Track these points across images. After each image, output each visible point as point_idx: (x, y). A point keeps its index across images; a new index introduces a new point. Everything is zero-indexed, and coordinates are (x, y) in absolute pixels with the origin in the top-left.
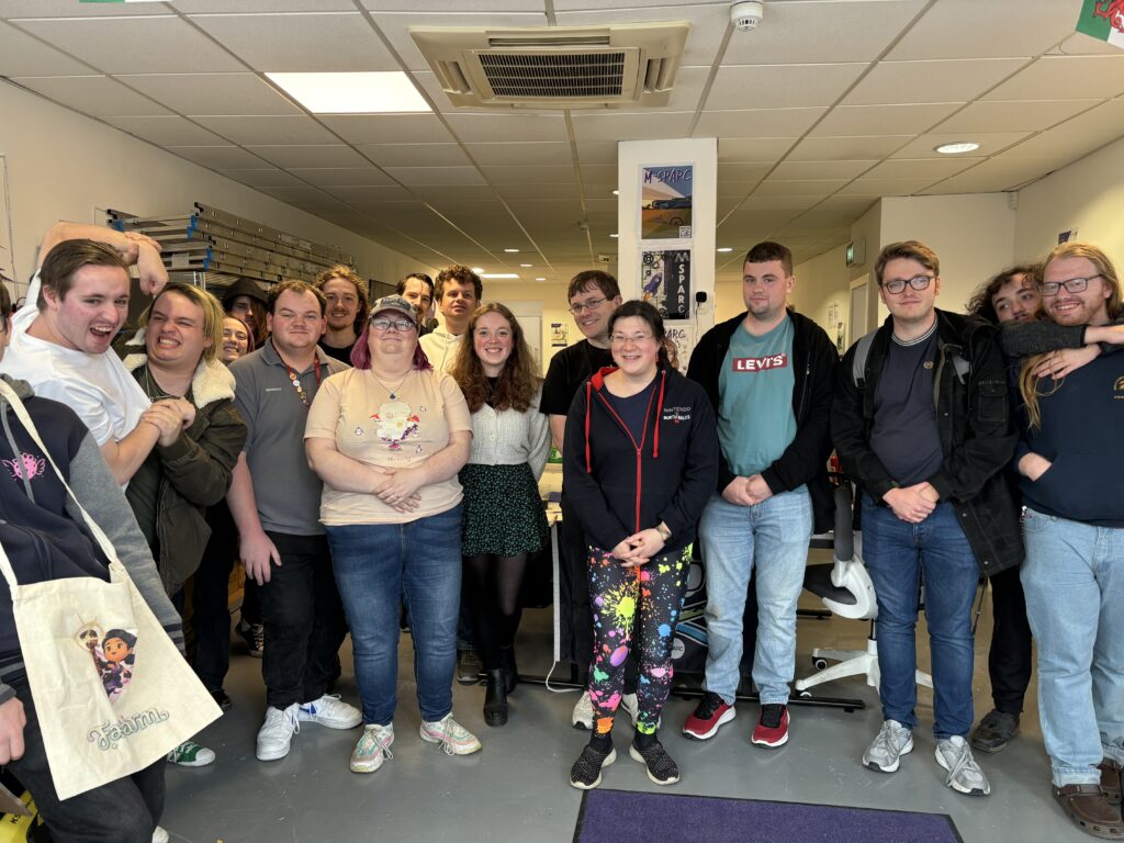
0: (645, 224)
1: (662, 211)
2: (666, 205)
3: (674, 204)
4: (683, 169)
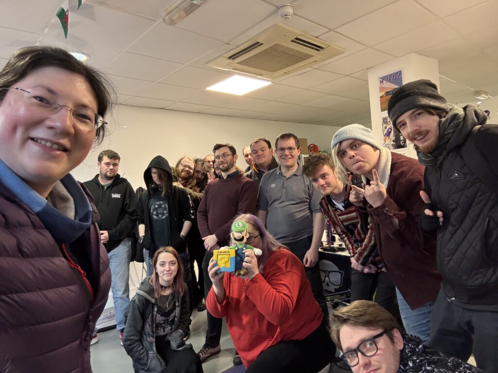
0: (382, 104)
2: (391, 93)
4: (397, 73)
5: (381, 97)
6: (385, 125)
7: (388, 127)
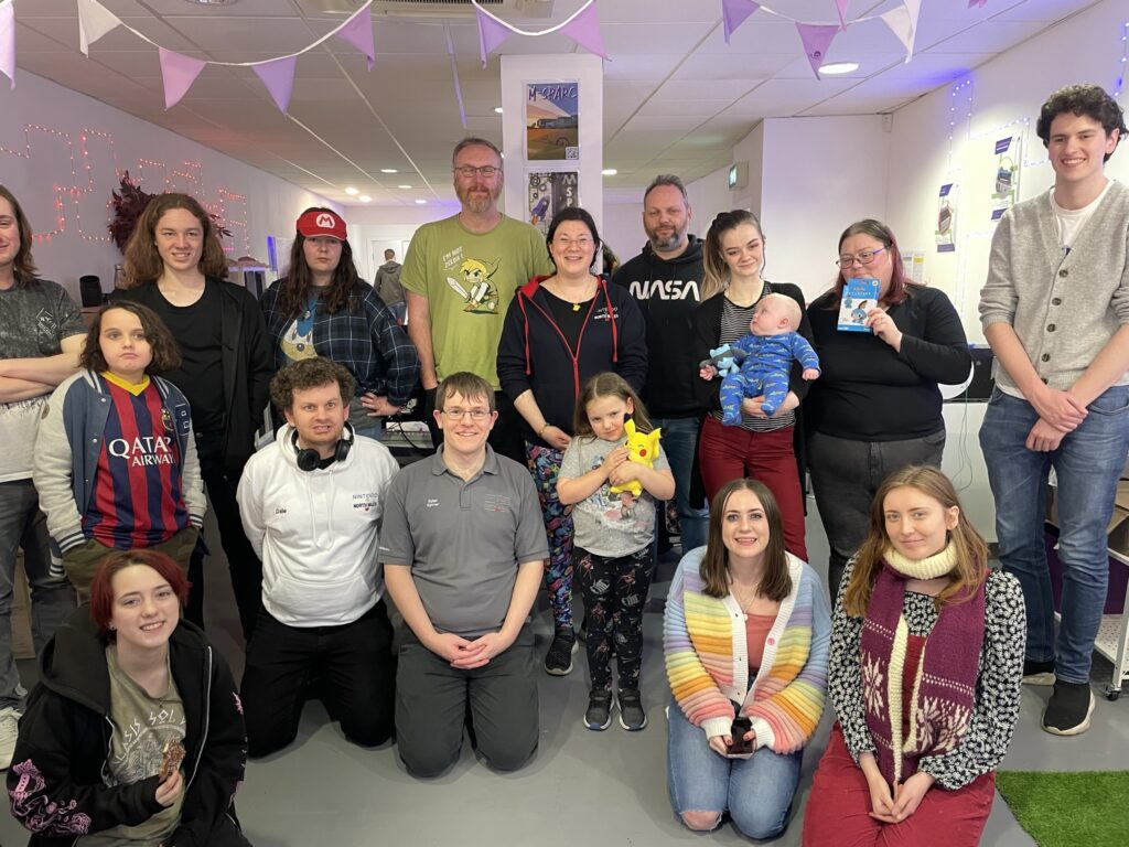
0: (531, 144)
1: (548, 131)
2: (552, 124)
3: (560, 123)
4: (567, 86)
5: (529, 128)
6: (534, 191)
7: (541, 196)
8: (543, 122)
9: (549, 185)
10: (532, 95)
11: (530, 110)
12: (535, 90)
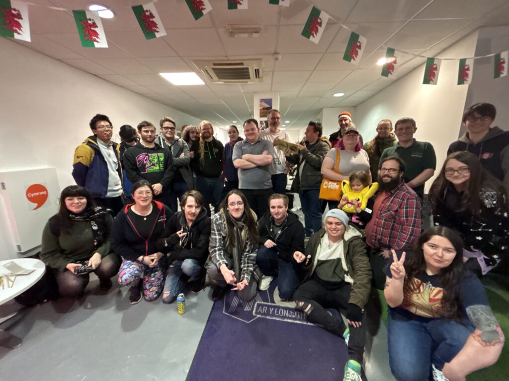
0: (261, 114)
1: (264, 110)
2: (266, 109)
3: (268, 109)
4: (270, 99)
5: (260, 110)
6: (261, 125)
7: (263, 126)
8: (264, 109)
9: (265, 124)
10: (261, 102)
11: (261, 106)
12: (262, 100)
